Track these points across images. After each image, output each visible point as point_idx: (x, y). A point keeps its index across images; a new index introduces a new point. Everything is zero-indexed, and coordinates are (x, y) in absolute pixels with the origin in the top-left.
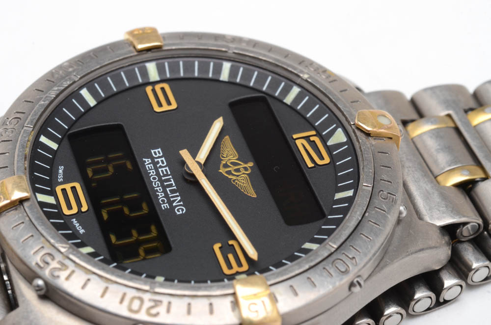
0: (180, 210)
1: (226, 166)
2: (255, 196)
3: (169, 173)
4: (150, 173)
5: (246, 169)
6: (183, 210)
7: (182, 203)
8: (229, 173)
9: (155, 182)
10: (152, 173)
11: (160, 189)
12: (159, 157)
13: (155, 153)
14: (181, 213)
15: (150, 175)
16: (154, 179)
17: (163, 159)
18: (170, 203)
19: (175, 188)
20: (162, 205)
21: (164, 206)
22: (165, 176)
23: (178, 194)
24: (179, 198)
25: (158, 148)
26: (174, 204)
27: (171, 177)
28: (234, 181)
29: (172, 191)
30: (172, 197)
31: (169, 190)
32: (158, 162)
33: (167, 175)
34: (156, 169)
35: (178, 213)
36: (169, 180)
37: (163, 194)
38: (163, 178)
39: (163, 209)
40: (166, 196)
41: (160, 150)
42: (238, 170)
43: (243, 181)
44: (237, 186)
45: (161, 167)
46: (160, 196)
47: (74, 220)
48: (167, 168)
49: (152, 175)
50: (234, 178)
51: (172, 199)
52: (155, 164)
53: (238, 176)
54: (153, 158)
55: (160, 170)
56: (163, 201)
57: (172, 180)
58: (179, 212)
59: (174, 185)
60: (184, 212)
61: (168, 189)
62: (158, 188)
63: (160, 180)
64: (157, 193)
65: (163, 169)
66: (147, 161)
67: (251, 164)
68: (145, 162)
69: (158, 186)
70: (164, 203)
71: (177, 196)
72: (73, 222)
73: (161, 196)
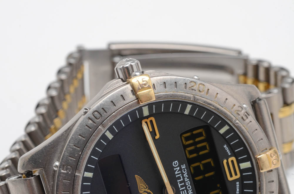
0: (176, 164)
2: (136, 176)
3: (181, 192)
4: (191, 192)
7: (175, 169)
9: (189, 185)
10: (190, 191)
11: (186, 180)
14: (175, 162)
15: (191, 190)
19: (178, 181)
20: (185, 167)
21: (183, 167)
23: (177, 176)
24: (176, 173)
26: (179, 168)
27: (181, 189)
28: (147, 188)
35: (177, 161)
36: (182, 186)
37: (185, 176)
38: (184, 188)
39: (184, 165)
43: (142, 188)
44: (145, 184)
46: (186, 174)
47: (229, 154)
49: (190, 190)
50: (146, 190)
51: (180, 172)
56: (184, 171)
57: (180, 187)
58: (176, 163)
59: (179, 183)
60: (174, 163)
61: (182, 180)
62: (187, 180)
64: (187, 176)
69: (187, 181)
70: (184, 169)
71: (177, 174)
72: (230, 153)
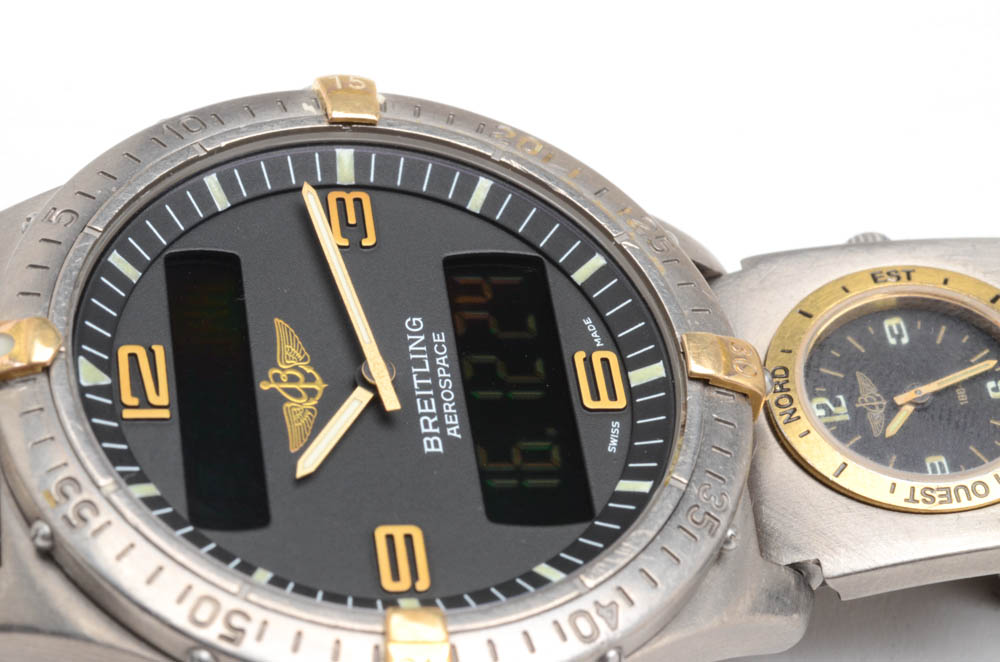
1: (311, 393)
5: (277, 378)
6: (410, 324)
8: (309, 378)
12: (431, 435)
13: (436, 445)
16: (447, 395)
17: (424, 430)
18: (428, 342)
22: (427, 397)
25: (429, 453)
29: (420, 363)
30: (422, 352)
31: (425, 367)
32: (435, 425)
33: (423, 397)
34: (440, 413)
40: (432, 357)
41: (427, 450)
42: (292, 379)
45: (431, 415)
48: (420, 411)
52: (441, 424)
53: (296, 368)
54: (443, 435)
55: (434, 410)
63: (438, 391)
65: (427, 410)
66: (453, 432)
67: (264, 386)
68: (458, 431)
73: (442, 360)
